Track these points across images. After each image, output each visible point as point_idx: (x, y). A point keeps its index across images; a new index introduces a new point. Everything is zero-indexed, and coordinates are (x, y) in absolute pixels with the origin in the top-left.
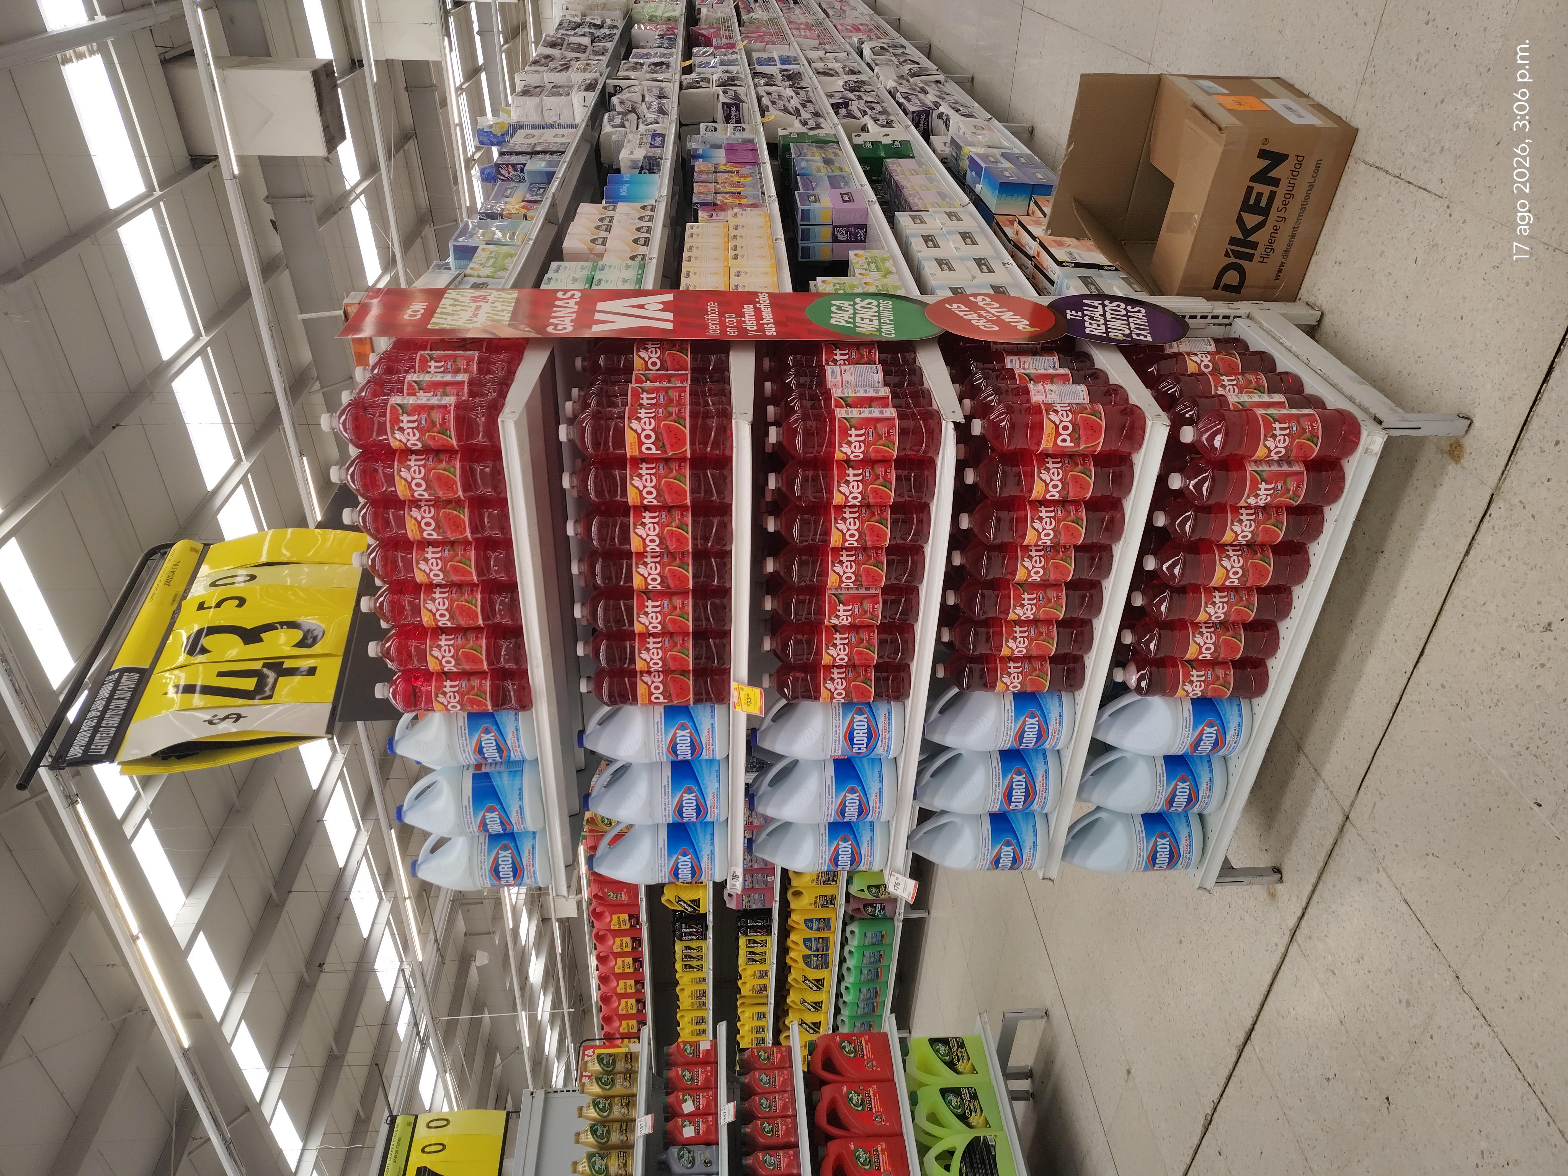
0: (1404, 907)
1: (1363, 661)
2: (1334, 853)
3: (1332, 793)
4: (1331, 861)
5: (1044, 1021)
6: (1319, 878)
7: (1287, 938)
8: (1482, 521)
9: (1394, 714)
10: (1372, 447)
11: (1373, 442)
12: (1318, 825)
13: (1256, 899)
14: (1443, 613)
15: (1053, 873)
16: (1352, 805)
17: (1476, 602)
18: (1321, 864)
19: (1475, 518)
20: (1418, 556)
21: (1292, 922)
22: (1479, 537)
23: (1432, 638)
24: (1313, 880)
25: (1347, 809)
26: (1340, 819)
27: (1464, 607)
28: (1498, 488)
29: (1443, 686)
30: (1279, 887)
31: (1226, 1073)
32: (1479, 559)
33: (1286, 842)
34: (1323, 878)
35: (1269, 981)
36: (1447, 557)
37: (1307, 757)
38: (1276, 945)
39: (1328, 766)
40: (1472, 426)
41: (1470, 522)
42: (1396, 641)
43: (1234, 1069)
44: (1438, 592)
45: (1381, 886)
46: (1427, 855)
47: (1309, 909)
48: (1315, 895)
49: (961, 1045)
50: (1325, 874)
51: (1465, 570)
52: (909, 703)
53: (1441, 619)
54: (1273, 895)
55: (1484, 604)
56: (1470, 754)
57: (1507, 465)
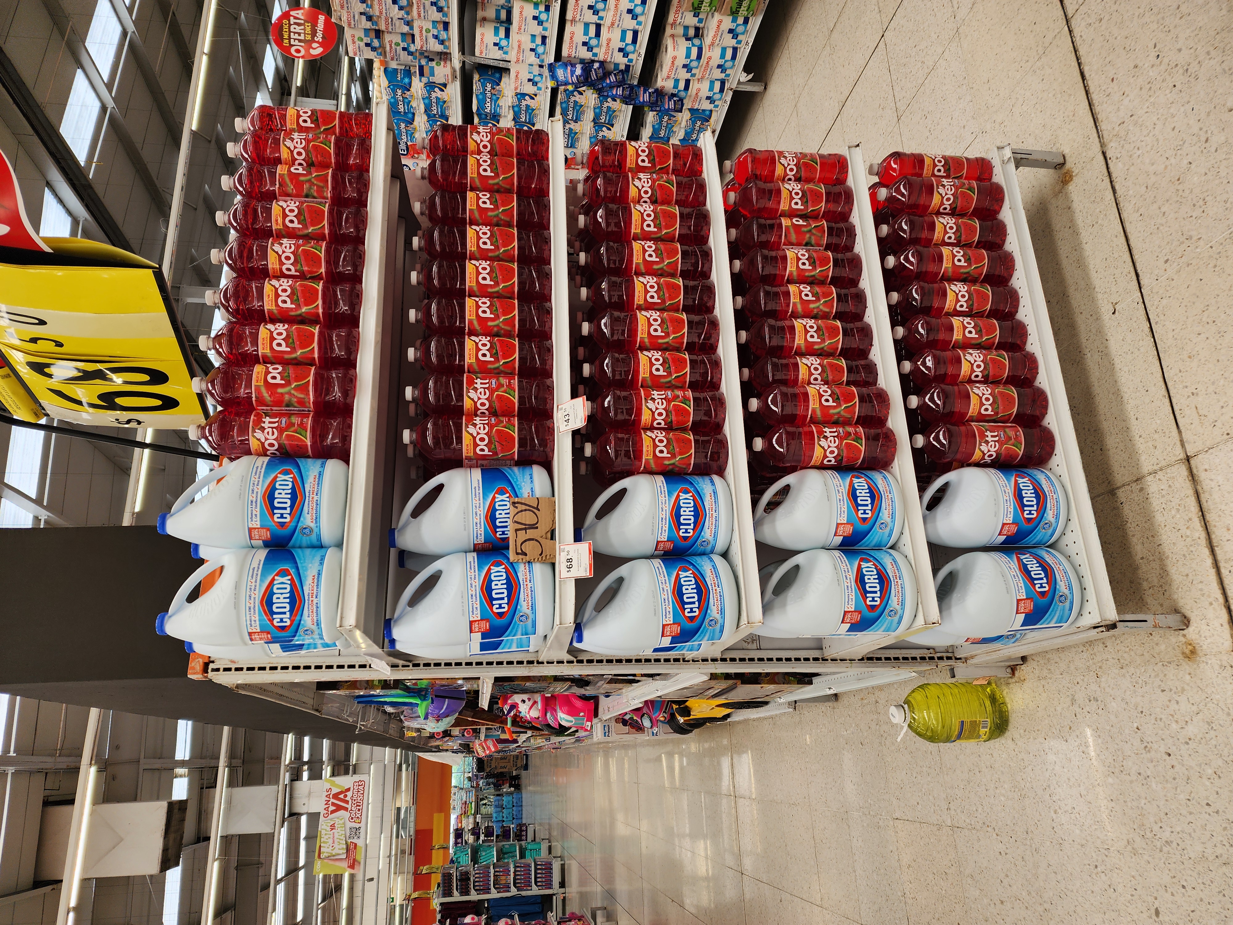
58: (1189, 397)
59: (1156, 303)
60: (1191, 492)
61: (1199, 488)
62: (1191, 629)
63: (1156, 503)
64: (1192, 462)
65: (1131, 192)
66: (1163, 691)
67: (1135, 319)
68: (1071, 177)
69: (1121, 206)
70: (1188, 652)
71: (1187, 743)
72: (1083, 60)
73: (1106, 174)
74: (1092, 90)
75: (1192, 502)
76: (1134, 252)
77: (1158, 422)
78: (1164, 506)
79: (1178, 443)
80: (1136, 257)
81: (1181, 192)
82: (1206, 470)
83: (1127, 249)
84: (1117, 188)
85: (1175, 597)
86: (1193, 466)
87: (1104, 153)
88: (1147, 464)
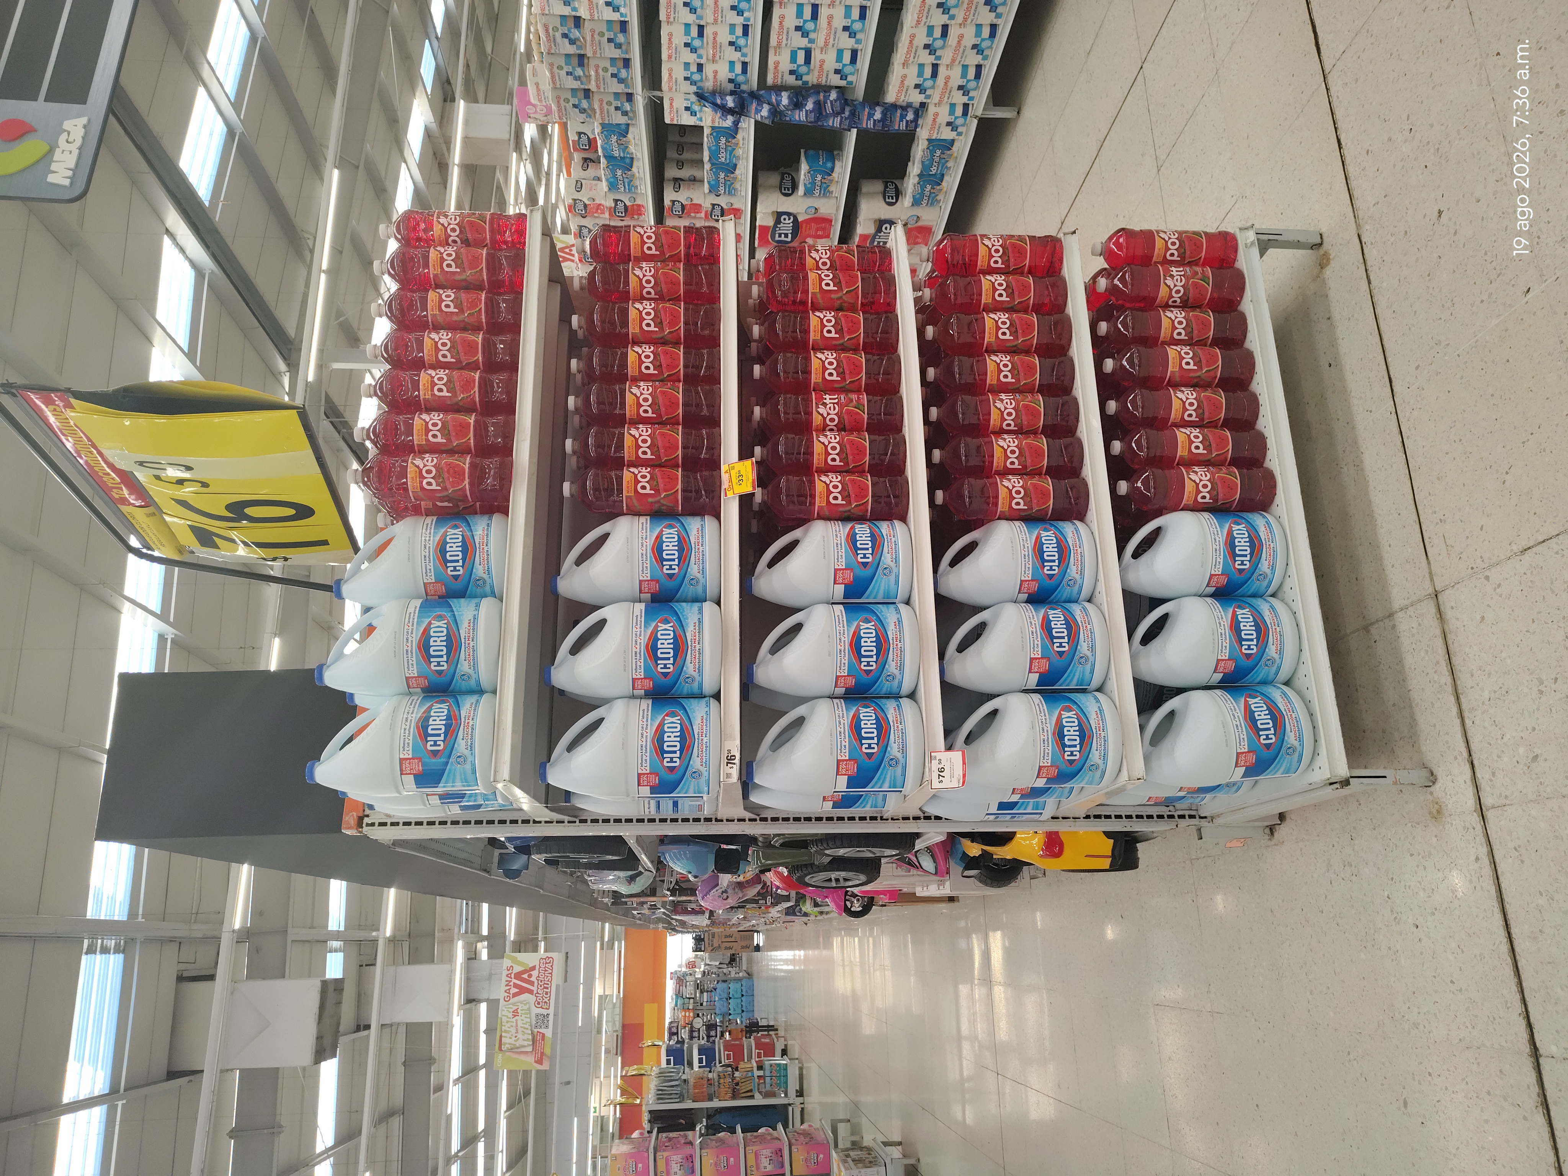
58: (1437, 524)
59: (1407, 414)
60: (1438, 632)
61: (1446, 627)
62: (1438, 786)
63: (1406, 642)
64: (1440, 597)
65: (1385, 284)
66: (1412, 855)
67: (1388, 432)
68: (1328, 260)
69: (1375, 299)
70: (1435, 812)
71: (1434, 914)
72: (1339, 125)
73: (1362, 260)
74: (1348, 161)
75: (1439, 643)
76: (1387, 354)
77: (1409, 550)
78: (1414, 646)
79: (1427, 575)
80: (1389, 360)
81: (1431, 289)
82: (1452, 608)
83: (1381, 350)
84: (1371, 278)
85: (1424, 749)
86: (1441, 603)
87: (1359, 236)
88: (1398, 598)
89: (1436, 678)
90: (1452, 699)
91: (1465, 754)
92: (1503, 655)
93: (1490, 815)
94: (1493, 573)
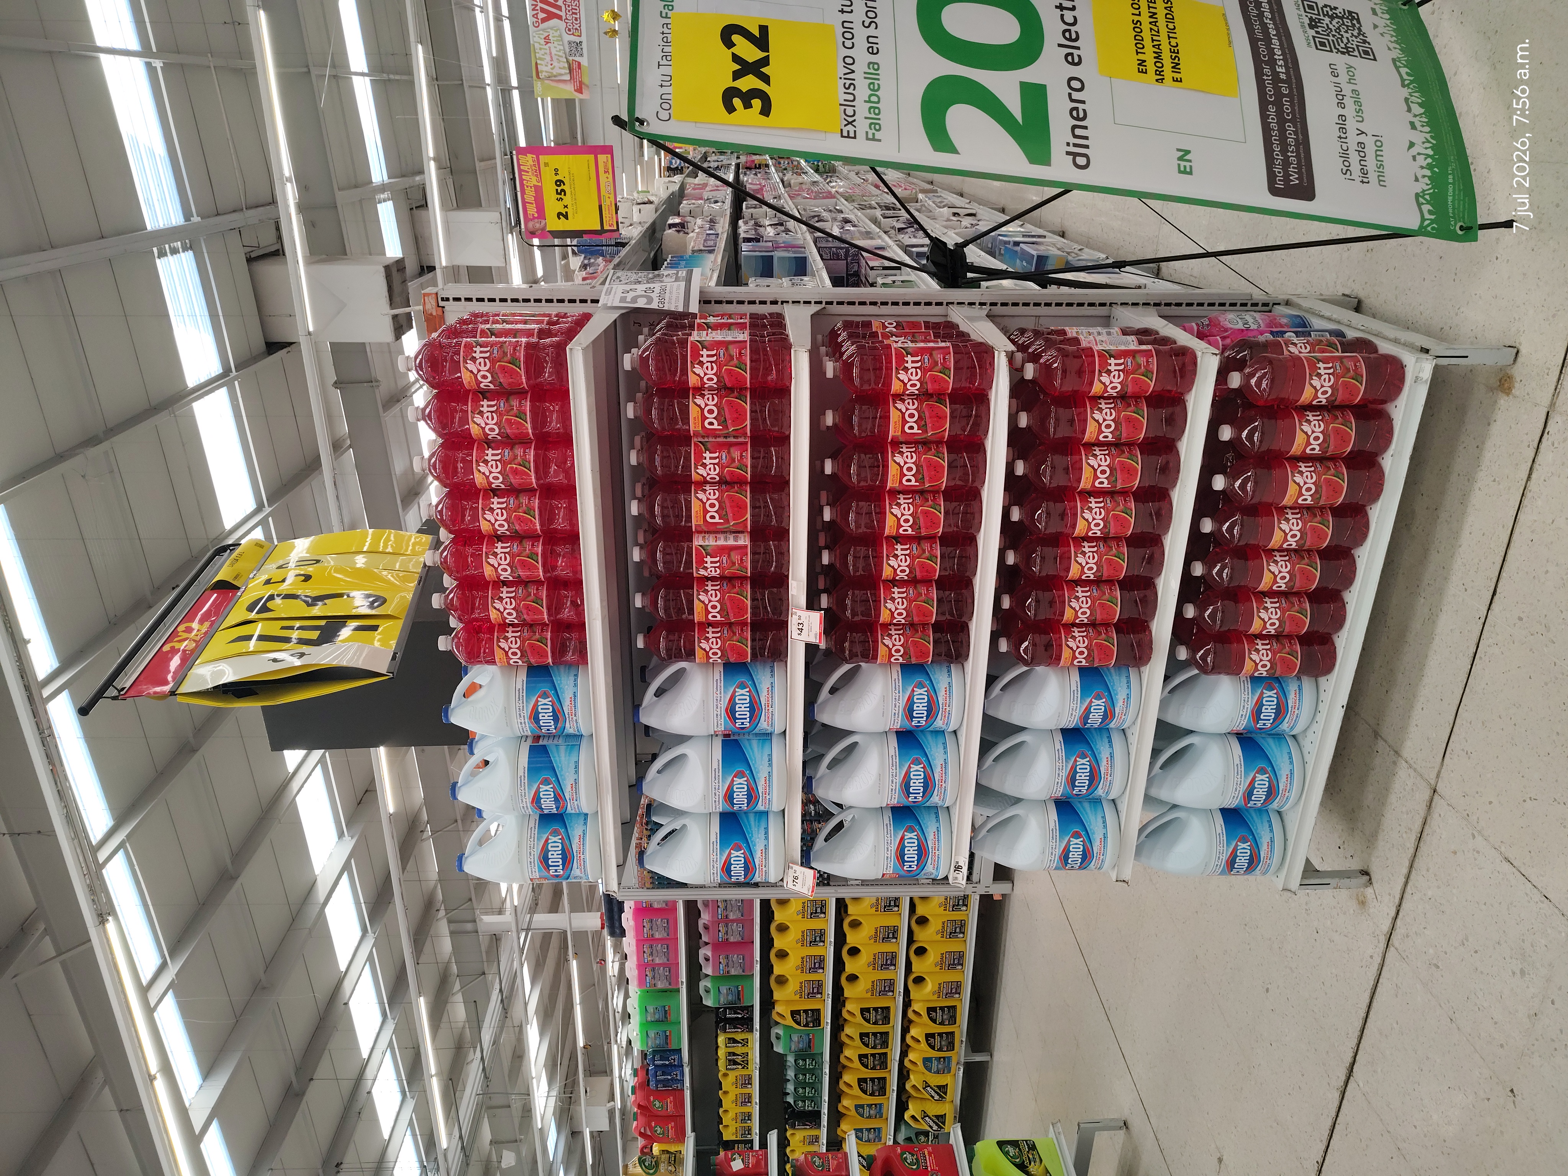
0: (1507, 865)
1: (1434, 622)
2: (1424, 834)
3: (1415, 770)
4: (1421, 844)
5: (1122, 1133)
6: (1411, 866)
7: (1382, 945)
8: (1540, 441)
9: (1472, 665)
10: (1421, 375)
11: (1421, 370)
12: (1404, 810)
13: (1345, 913)
14: (1512, 545)
15: (1127, 875)
16: (1438, 776)
17: (1544, 522)
18: (1412, 851)
19: (1533, 441)
20: (1478, 498)
21: (1386, 926)
22: (1539, 459)
23: (1503, 574)
24: (1405, 871)
25: (1433, 782)
26: (1427, 794)
27: (1533, 532)
28: (1552, 404)
29: (1520, 619)
30: (1369, 891)
31: (1329, 1123)
32: (1542, 479)
33: (1371, 840)
34: (1415, 865)
35: (1368, 1001)
36: (1509, 489)
37: (1386, 741)
38: (1371, 957)
39: (1408, 744)
40: (1520, 354)
41: (1529, 446)
42: (1466, 590)
43: (1337, 1116)
44: (1503, 527)
45: (1478, 852)
46: (1524, 801)
47: (1403, 904)
48: (1409, 887)
49: (1032, 1147)
50: (1417, 860)
51: (1528, 495)
52: (969, 665)
53: (1510, 552)
54: (1363, 903)
55: (1553, 521)
56: (1557, 679)
57: (1559, 379)
58: (1463, 750)
60: (1422, 814)
61: (1429, 818)
63: (1397, 786)
64: (1436, 797)
65: (1540, 503)
68: (1510, 390)
70: (1360, 899)
75: (1418, 822)
76: (1506, 567)
77: (1434, 734)
78: (1401, 796)
79: (1436, 771)
82: (1440, 815)
86: (1434, 800)
88: (1408, 752)
89: (1404, 835)
90: (1407, 864)
91: (1397, 901)
92: (1454, 891)
93: (1391, 949)
94: (1479, 839)
